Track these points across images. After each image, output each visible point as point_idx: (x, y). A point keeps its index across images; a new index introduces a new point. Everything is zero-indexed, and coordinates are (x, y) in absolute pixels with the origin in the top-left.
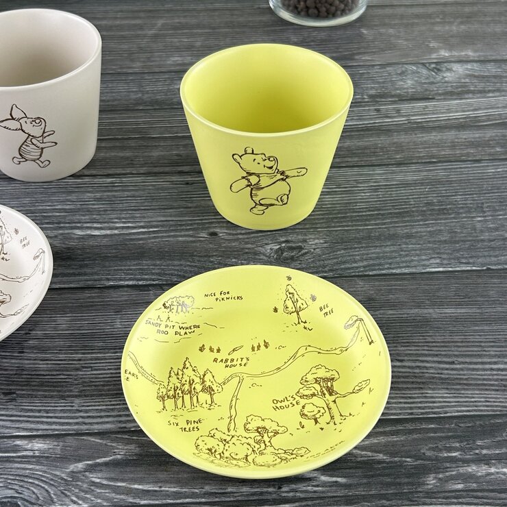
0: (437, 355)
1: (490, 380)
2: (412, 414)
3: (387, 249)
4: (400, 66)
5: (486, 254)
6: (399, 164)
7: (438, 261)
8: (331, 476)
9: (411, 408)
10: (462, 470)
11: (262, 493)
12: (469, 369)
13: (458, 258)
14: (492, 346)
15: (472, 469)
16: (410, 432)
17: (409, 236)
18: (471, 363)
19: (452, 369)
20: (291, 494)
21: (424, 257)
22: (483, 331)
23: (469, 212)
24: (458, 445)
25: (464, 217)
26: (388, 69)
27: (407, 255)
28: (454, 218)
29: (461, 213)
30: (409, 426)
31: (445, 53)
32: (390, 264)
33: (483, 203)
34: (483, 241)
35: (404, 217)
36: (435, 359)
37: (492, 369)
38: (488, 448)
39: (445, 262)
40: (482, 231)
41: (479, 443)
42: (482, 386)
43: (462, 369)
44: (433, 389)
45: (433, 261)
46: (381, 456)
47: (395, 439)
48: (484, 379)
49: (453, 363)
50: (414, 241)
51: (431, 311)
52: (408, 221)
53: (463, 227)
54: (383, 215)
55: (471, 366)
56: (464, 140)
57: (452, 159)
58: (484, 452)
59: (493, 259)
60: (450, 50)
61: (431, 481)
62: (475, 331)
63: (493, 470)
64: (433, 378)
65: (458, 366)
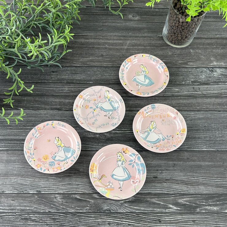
0: (202, 176)
1: (214, 184)
2: (195, 192)
3: (193, 142)
4: (201, 68)
5: (218, 145)
6: (198, 111)
7: (205, 147)
8: (177, 207)
9: (195, 191)
10: (205, 208)
11: (162, 211)
12: (209, 181)
13: (211, 146)
14: (216, 175)
15: (207, 207)
16: (195, 197)
17: (199, 138)
18: (210, 179)
19: (206, 181)
20: (168, 211)
21: (202, 145)
22: (214, 170)
23: (215, 130)
24: (205, 201)
25: (214, 132)
26: (198, 69)
27: (198, 144)
28: (211, 132)
29: (213, 131)
30: (195, 196)
31: (215, 63)
32: (193, 147)
33: (219, 127)
34: (217, 141)
35: (198, 131)
36: (202, 177)
37: (215, 181)
38: (211, 202)
39: (207, 147)
40: (218, 137)
41: (209, 201)
42: (212, 186)
43: (208, 181)
44: (201, 186)
45: (204, 147)
46: (188, 203)
47: (191, 199)
48: (213, 184)
49: (206, 179)
50: (200, 139)
51: (202, 163)
52: (199, 133)
53: (213, 136)
54: (193, 130)
55: (210, 180)
56: (217, 103)
57: (213, 110)
58: (210, 203)
59: (219, 147)
60: (217, 62)
61: (198, 210)
62: (212, 170)
63: (212, 208)
64: (201, 183)
65: (207, 180)
